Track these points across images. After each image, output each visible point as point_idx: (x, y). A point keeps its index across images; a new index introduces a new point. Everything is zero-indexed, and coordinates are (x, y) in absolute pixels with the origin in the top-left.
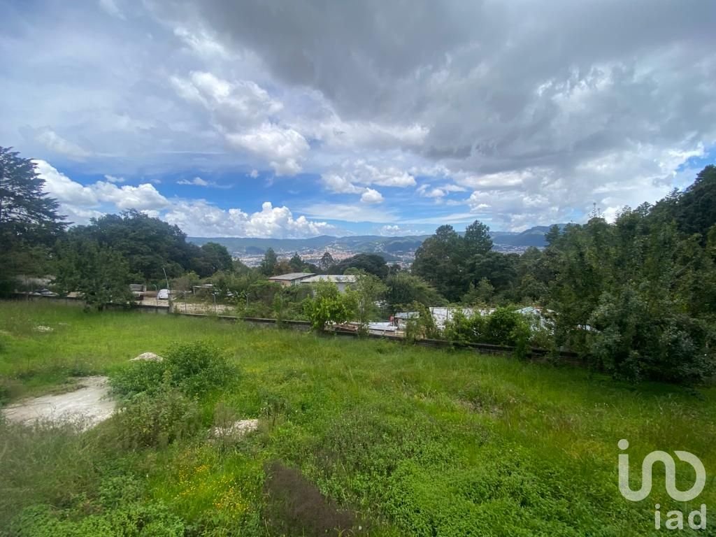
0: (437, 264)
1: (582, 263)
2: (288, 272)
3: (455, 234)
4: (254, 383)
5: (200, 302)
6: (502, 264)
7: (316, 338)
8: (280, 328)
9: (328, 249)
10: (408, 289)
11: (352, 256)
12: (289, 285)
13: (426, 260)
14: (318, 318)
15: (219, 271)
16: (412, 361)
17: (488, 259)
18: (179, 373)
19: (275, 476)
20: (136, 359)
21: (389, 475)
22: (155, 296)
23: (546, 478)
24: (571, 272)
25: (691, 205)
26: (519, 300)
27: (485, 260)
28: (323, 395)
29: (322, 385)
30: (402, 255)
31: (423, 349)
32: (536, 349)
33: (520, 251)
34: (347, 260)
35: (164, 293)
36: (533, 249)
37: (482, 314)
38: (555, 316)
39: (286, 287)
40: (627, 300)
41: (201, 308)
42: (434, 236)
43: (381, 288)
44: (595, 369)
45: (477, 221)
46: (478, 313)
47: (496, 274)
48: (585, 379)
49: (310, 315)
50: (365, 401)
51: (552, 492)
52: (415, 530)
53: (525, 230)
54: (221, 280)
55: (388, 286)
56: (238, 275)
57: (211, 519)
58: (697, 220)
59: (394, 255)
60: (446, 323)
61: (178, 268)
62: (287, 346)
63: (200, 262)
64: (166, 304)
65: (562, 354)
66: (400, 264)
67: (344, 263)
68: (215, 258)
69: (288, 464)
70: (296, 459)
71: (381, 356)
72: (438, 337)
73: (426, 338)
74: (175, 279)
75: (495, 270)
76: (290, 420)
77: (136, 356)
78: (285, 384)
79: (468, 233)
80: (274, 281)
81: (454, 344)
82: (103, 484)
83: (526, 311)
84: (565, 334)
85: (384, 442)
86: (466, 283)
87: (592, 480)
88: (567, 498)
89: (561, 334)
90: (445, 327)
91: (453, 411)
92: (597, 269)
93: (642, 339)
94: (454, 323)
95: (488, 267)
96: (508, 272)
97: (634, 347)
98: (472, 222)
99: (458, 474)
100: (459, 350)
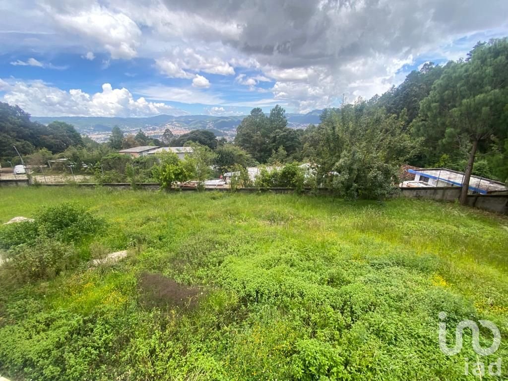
0: (252, 137)
1: (334, 134)
2: (135, 146)
3: (263, 115)
4: (119, 228)
5: (58, 174)
6: (292, 136)
7: (165, 194)
8: (135, 189)
9: (168, 126)
10: (232, 156)
11: (189, 132)
12: (138, 156)
13: (244, 135)
14: (165, 180)
15: (70, 146)
16: (235, 202)
17: (284, 133)
18: (52, 228)
19: (145, 280)
20: (8, 223)
21: (219, 265)
22: (12, 172)
23: (303, 253)
24: (328, 140)
25: (398, 97)
26: (300, 160)
27: (282, 134)
28: (174, 229)
29: (173, 223)
30: (228, 131)
31: (242, 194)
32: (307, 188)
33: (304, 127)
34: (185, 135)
35: (20, 168)
36: (312, 126)
37: (278, 170)
38: (318, 167)
39: (135, 158)
40: (354, 155)
41: (61, 178)
42: (249, 116)
43: (212, 156)
44: (336, 196)
45: (277, 105)
46: (275, 169)
47: (289, 143)
48: (331, 202)
49: (158, 178)
50: (204, 229)
51: (306, 259)
52: (234, 288)
53: (308, 112)
54: (73, 155)
55: (217, 154)
56: (89, 149)
57: (101, 310)
58: (400, 106)
59: (222, 131)
60: (256, 177)
61: (28, 145)
62: (142, 201)
63: (50, 139)
64: (25, 177)
65: (320, 189)
66: (227, 138)
67: (183, 138)
68: (63, 136)
69: (152, 272)
70: (159, 268)
71: (214, 201)
72: (251, 186)
73: (244, 188)
74: (27, 156)
75: (288, 140)
76: (152, 247)
77: (8, 221)
78: (144, 226)
79: (272, 114)
80: (124, 154)
81: (261, 189)
82: (9, 307)
83: (302, 166)
84: (322, 177)
85: (216, 249)
86: (270, 150)
87: (326, 250)
88: (313, 260)
89: (320, 177)
90: (255, 179)
91: (258, 227)
92: (342, 137)
93: (360, 177)
94: (261, 176)
95: (284, 138)
96: (296, 142)
97: (355, 182)
98: (274, 106)
99: (259, 258)
100: (264, 193)
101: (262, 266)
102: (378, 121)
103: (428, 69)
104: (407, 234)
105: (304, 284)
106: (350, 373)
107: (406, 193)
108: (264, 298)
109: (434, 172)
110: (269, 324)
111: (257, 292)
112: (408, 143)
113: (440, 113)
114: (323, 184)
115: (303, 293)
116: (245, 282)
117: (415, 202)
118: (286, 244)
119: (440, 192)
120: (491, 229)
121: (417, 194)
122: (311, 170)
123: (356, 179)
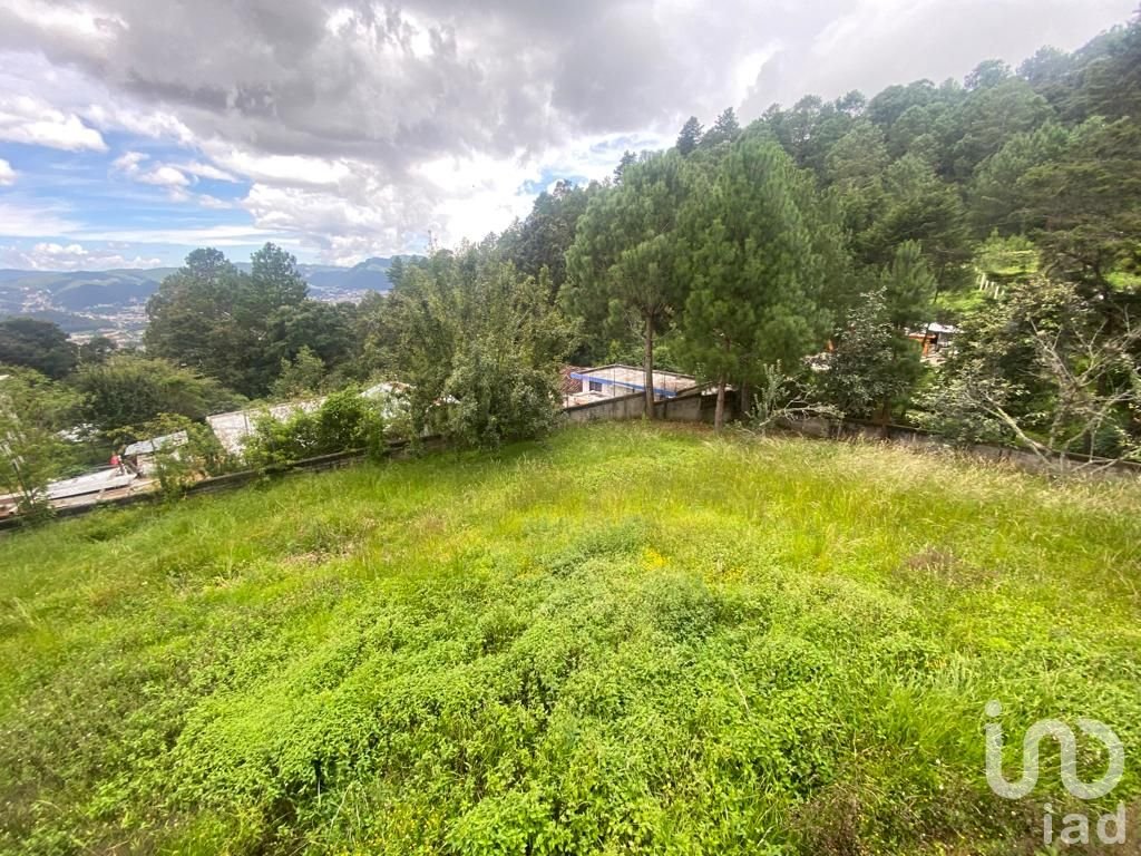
0: (207, 329)
1: (427, 317)
3: (231, 268)
6: (328, 322)
10: (146, 389)
13: (176, 324)
16: (185, 527)
17: (306, 314)
21: (171, 744)
24: (417, 330)
26: (364, 377)
27: (299, 317)
30: (114, 313)
31: (207, 499)
32: (393, 442)
33: (356, 297)
36: (373, 294)
37: (308, 411)
38: (409, 391)
42: (183, 270)
44: (462, 447)
45: (269, 245)
46: (300, 411)
47: (323, 339)
48: (453, 462)
50: (80, 651)
51: (427, 614)
53: (356, 263)
55: (83, 392)
59: (90, 316)
60: (243, 440)
65: (425, 440)
66: (112, 335)
71: (102, 545)
72: (233, 468)
73: (209, 478)
75: (321, 332)
79: (258, 267)
81: (267, 472)
83: (372, 392)
84: (424, 414)
85: (147, 699)
86: (274, 360)
87: (466, 575)
88: (443, 611)
89: (420, 415)
90: (244, 447)
91: (281, 579)
92: (445, 324)
93: (498, 401)
94: (260, 436)
95: (308, 327)
96: (341, 334)
97: (492, 411)
98: (261, 245)
99: (302, 667)
100: (279, 479)
101: (315, 687)
102: (506, 288)
103: (563, 191)
104: (594, 491)
105: (434, 678)
106: (567, 825)
107: (577, 416)
108: (339, 770)
109: (606, 372)
110: (370, 830)
111: (317, 764)
112: (563, 330)
113: (596, 273)
114: (429, 429)
115: (436, 701)
116: (274, 755)
117: (592, 429)
118: (371, 599)
119: (620, 405)
120: (692, 449)
121: (591, 414)
122: (395, 402)
123: (493, 406)
